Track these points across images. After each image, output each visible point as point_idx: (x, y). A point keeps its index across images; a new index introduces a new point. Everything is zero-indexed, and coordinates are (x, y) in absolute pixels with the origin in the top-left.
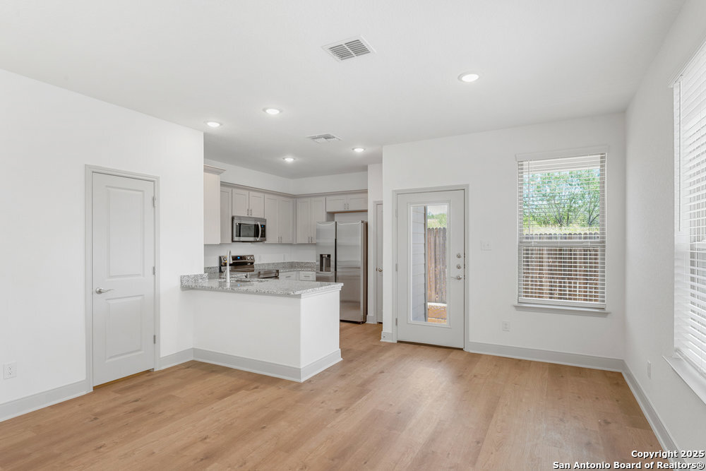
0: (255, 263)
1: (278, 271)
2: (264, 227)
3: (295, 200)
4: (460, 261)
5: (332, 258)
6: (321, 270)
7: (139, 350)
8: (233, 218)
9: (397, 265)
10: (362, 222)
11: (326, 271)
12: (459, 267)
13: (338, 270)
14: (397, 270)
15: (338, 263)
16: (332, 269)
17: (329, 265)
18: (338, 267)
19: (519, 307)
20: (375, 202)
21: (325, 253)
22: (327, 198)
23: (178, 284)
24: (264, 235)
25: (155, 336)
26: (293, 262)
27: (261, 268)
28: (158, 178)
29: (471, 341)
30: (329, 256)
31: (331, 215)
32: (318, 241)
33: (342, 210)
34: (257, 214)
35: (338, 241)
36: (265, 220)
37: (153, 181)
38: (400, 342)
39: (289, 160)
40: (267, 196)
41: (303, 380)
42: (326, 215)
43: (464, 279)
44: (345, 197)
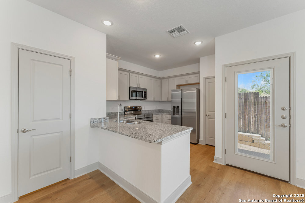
0: (142, 110)
1: (152, 115)
2: (146, 93)
3: (161, 80)
5: (180, 108)
6: (174, 114)
7: (59, 167)
8: (130, 88)
9: (226, 114)
10: (197, 89)
11: (176, 115)
12: (284, 118)
13: (183, 114)
14: (226, 117)
15: (183, 110)
16: (180, 113)
17: (178, 112)
18: (183, 112)
20: (204, 77)
21: (176, 105)
22: (177, 78)
24: (145, 96)
25: (71, 158)
26: (160, 110)
27: (145, 112)
28: (74, 58)
30: (178, 107)
31: (179, 86)
32: (172, 100)
33: (185, 83)
34: (142, 86)
35: (183, 100)
36: (146, 89)
37: (70, 60)
38: (227, 165)
39: (157, 56)
40: (147, 78)
42: (176, 87)
43: (289, 127)
44: (186, 77)
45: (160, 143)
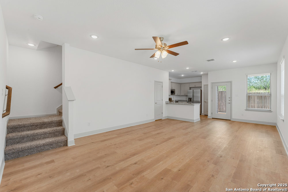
3: (180, 84)
4: (230, 99)
7: (159, 115)
8: (171, 89)
10: (200, 90)
12: (229, 101)
14: (212, 101)
19: (247, 110)
20: (204, 85)
22: (190, 84)
23: (165, 103)
24: (175, 93)
25: (162, 113)
29: (233, 118)
30: (191, 98)
32: (187, 95)
33: (194, 87)
35: (193, 95)
36: (175, 90)
37: (162, 82)
38: (213, 118)
39: (183, 75)
40: (175, 84)
41: (195, 122)
42: (189, 88)
43: (231, 103)
44: (195, 83)
45: (194, 105)
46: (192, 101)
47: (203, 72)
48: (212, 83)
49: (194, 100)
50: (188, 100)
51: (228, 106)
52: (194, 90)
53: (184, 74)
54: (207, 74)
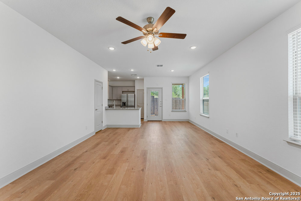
4: (161, 103)
7: (100, 125)
19: (172, 111)
22: (122, 87)
23: (105, 108)
25: (102, 121)
29: (164, 119)
30: (125, 102)
32: (122, 99)
33: (127, 91)
37: (102, 83)
38: (148, 121)
39: (118, 78)
41: (140, 127)
42: (122, 92)
43: (162, 106)
44: (128, 87)
46: (126, 105)
47: (139, 76)
48: (148, 88)
49: (128, 104)
50: (122, 105)
51: (160, 108)
52: (128, 94)
53: (120, 76)
54: (143, 80)
